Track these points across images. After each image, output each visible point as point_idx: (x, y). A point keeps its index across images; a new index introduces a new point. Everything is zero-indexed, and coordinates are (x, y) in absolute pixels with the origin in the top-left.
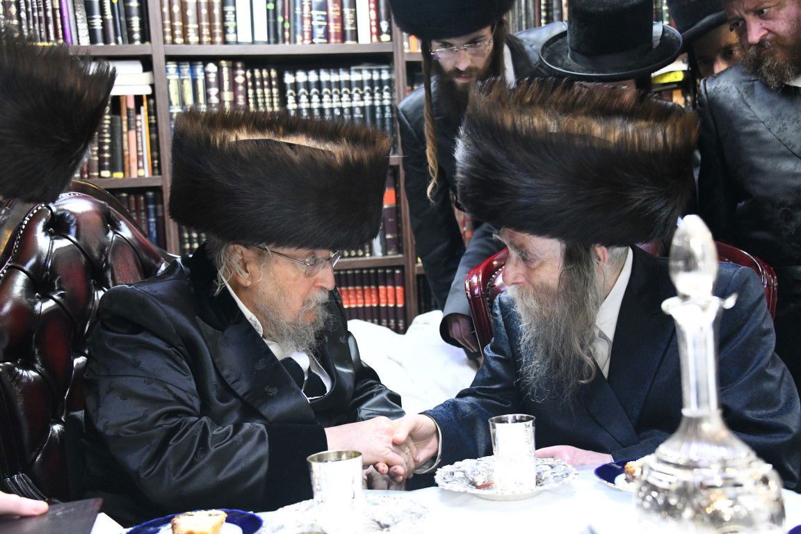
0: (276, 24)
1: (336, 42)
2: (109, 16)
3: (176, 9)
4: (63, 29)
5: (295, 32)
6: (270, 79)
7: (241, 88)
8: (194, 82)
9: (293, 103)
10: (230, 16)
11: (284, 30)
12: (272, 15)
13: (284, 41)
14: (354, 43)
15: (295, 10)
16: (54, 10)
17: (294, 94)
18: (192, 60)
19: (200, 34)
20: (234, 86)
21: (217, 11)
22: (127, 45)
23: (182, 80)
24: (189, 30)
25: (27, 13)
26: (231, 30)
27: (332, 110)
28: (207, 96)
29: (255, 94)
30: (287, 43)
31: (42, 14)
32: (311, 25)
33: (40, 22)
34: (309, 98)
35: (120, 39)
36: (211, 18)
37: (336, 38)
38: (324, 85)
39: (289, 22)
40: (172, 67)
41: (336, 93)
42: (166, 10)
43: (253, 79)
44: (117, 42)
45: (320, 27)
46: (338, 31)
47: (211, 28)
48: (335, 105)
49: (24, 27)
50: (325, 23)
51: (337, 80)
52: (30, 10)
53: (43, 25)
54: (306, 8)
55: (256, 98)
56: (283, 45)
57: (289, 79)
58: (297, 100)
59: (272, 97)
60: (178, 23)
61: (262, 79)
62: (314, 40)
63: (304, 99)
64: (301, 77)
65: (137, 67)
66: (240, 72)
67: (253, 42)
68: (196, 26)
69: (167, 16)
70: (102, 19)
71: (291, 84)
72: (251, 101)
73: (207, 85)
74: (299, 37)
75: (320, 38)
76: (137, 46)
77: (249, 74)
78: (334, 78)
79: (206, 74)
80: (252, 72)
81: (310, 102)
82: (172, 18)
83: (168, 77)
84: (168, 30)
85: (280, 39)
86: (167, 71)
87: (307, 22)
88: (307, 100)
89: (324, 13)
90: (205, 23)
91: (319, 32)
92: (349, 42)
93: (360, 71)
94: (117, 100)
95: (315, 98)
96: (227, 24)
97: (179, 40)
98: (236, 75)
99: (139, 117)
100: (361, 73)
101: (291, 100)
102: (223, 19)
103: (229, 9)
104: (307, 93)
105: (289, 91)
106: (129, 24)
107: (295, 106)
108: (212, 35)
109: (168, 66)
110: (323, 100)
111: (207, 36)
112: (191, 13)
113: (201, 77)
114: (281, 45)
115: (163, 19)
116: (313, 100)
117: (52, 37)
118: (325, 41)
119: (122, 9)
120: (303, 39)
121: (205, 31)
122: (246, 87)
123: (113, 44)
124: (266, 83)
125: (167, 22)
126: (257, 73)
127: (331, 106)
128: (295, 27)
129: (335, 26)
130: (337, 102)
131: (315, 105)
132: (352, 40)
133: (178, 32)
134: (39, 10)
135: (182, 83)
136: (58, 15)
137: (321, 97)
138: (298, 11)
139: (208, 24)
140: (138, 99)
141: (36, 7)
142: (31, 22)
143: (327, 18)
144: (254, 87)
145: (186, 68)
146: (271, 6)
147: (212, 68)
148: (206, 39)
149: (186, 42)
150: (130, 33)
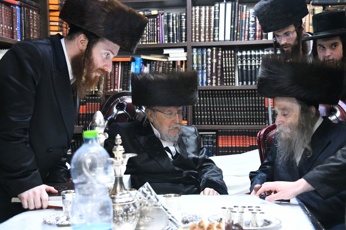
0: (234, 33)
1: (258, 40)
2: (175, 33)
3: (197, 29)
4: (160, 37)
5: (242, 36)
6: (231, 54)
7: (220, 58)
8: (202, 56)
9: (240, 63)
10: (216, 31)
11: (237, 35)
12: (232, 30)
13: (237, 40)
14: (266, 39)
15: (242, 27)
16: (157, 31)
17: (241, 60)
18: (202, 48)
19: (205, 38)
20: (217, 57)
21: (212, 29)
22: (180, 42)
23: (198, 55)
24: (202, 37)
25: (149, 32)
26: (216, 36)
27: (255, 66)
28: (207, 61)
29: (225, 60)
30: (238, 40)
31: (153, 33)
32: (248, 33)
33: (152, 36)
34: (247, 61)
35: (178, 40)
36: (209, 31)
37: (259, 38)
38: (253, 56)
39: (239, 32)
40: (195, 50)
41: (258, 59)
42: (193, 29)
43: (225, 54)
44: (177, 42)
45: (252, 33)
46: (260, 35)
47: (209, 35)
48: (257, 64)
49: (147, 38)
50: (254, 32)
51: (259, 54)
52: (150, 31)
53: (153, 37)
54: (247, 27)
55: (225, 61)
56: (236, 41)
57: (239, 54)
58: (242, 62)
59: (231, 61)
60: (197, 34)
61: (228, 54)
62: (249, 39)
63: (244, 62)
64: (244, 53)
65: (182, 50)
66: (220, 52)
67: (225, 40)
68: (204, 35)
69: (194, 32)
70: (172, 33)
71: (240, 56)
72: (224, 63)
73: (207, 57)
74: (243, 38)
75: (252, 38)
76: (184, 43)
77: (223, 52)
78: (257, 53)
79: (207, 52)
80: (225, 52)
81: (247, 63)
82: (195, 33)
83: (193, 54)
84: (194, 37)
85: (235, 39)
86: (192, 52)
87: (247, 32)
88: (245, 62)
89: (254, 28)
90: (207, 34)
91: (252, 36)
92: (264, 39)
93: (268, 51)
94: (174, 62)
95: (249, 61)
96: (215, 34)
97: (197, 40)
98: (219, 53)
99: (181, 69)
100: (269, 51)
101: (239, 62)
102: (214, 32)
103: (217, 28)
104: (246, 60)
105: (239, 59)
106: (181, 35)
107: (241, 64)
108: (209, 38)
109: (193, 50)
110: (252, 62)
111: (208, 39)
112: (202, 30)
113: (205, 53)
114: (235, 41)
115: (192, 33)
116: (248, 62)
117: (156, 41)
118: (254, 39)
119: (180, 30)
120: (245, 38)
121: (207, 37)
122: (222, 58)
123: (175, 42)
124: (230, 56)
125: (194, 34)
126: (226, 52)
127: (255, 64)
128: (242, 34)
129: (259, 33)
130: (258, 63)
131: (249, 64)
132: (265, 38)
133: (197, 37)
134: (152, 31)
135: (198, 56)
136: (159, 33)
137: (251, 61)
138: (244, 28)
139: (208, 34)
140: (182, 62)
141: (151, 30)
142: (150, 36)
143: (255, 30)
144: (225, 57)
145: (200, 51)
146: (232, 27)
147: (209, 50)
148: (207, 40)
149: (200, 41)
150: (182, 38)
